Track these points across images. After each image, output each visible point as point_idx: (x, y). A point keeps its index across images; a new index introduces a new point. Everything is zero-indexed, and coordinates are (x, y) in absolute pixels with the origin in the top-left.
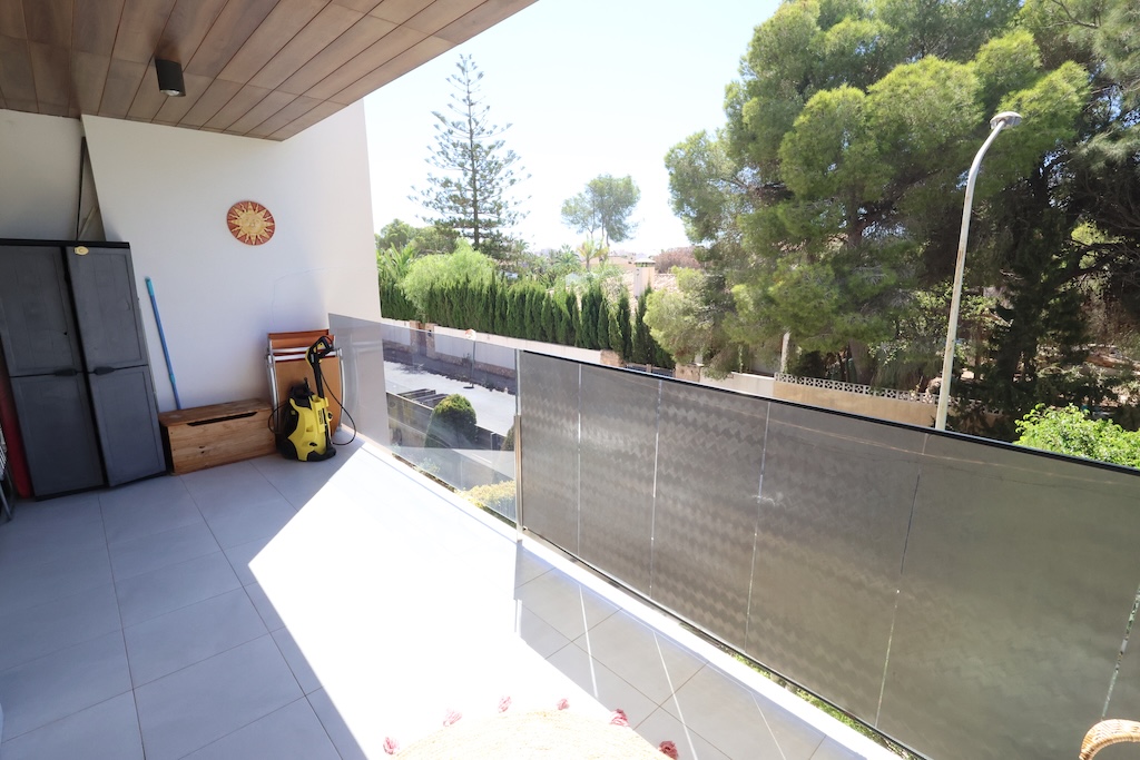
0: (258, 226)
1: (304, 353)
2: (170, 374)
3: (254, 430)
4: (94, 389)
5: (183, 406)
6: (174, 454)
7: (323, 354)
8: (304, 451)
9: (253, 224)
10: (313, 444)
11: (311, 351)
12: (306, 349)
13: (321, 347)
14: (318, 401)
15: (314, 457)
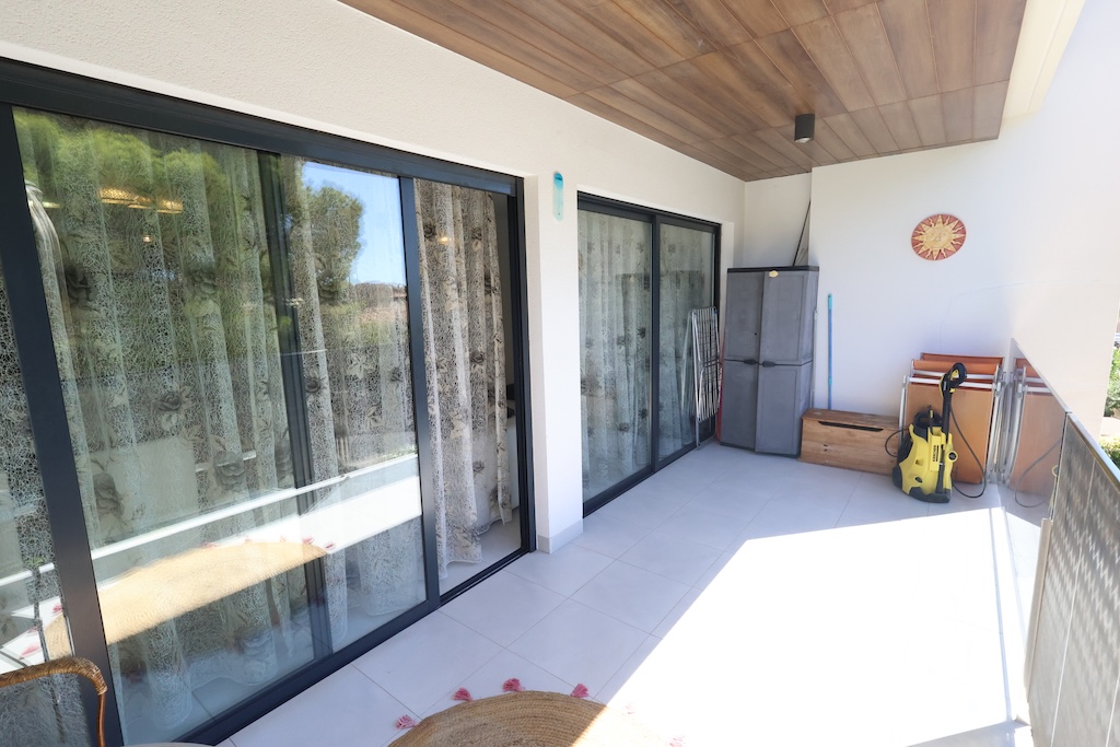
0: (944, 239)
1: (938, 378)
2: (830, 377)
3: (875, 446)
4: (761, 377)
5: (833, 408)
6: (803, 443)
7: (956, 383)
8: (909, 483)
9: (941, 237)
10: (919, 480)
11: (946, 378)
12: (941, 375)
13: (955, 375)
14: (938, 435)
15: (917, 494)
